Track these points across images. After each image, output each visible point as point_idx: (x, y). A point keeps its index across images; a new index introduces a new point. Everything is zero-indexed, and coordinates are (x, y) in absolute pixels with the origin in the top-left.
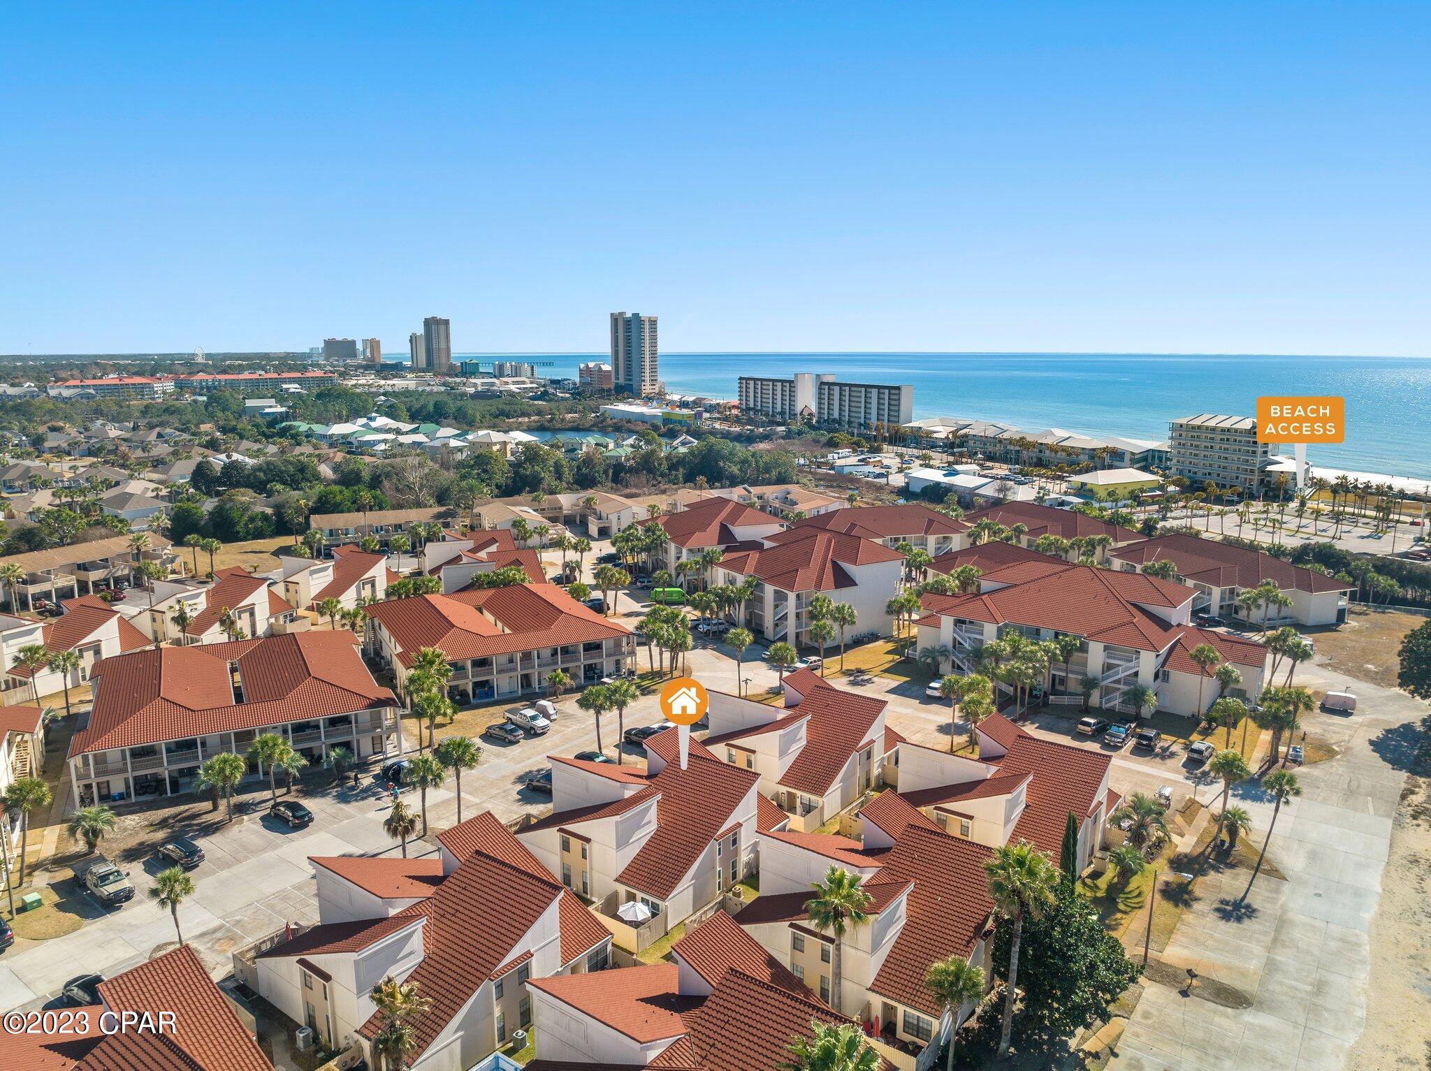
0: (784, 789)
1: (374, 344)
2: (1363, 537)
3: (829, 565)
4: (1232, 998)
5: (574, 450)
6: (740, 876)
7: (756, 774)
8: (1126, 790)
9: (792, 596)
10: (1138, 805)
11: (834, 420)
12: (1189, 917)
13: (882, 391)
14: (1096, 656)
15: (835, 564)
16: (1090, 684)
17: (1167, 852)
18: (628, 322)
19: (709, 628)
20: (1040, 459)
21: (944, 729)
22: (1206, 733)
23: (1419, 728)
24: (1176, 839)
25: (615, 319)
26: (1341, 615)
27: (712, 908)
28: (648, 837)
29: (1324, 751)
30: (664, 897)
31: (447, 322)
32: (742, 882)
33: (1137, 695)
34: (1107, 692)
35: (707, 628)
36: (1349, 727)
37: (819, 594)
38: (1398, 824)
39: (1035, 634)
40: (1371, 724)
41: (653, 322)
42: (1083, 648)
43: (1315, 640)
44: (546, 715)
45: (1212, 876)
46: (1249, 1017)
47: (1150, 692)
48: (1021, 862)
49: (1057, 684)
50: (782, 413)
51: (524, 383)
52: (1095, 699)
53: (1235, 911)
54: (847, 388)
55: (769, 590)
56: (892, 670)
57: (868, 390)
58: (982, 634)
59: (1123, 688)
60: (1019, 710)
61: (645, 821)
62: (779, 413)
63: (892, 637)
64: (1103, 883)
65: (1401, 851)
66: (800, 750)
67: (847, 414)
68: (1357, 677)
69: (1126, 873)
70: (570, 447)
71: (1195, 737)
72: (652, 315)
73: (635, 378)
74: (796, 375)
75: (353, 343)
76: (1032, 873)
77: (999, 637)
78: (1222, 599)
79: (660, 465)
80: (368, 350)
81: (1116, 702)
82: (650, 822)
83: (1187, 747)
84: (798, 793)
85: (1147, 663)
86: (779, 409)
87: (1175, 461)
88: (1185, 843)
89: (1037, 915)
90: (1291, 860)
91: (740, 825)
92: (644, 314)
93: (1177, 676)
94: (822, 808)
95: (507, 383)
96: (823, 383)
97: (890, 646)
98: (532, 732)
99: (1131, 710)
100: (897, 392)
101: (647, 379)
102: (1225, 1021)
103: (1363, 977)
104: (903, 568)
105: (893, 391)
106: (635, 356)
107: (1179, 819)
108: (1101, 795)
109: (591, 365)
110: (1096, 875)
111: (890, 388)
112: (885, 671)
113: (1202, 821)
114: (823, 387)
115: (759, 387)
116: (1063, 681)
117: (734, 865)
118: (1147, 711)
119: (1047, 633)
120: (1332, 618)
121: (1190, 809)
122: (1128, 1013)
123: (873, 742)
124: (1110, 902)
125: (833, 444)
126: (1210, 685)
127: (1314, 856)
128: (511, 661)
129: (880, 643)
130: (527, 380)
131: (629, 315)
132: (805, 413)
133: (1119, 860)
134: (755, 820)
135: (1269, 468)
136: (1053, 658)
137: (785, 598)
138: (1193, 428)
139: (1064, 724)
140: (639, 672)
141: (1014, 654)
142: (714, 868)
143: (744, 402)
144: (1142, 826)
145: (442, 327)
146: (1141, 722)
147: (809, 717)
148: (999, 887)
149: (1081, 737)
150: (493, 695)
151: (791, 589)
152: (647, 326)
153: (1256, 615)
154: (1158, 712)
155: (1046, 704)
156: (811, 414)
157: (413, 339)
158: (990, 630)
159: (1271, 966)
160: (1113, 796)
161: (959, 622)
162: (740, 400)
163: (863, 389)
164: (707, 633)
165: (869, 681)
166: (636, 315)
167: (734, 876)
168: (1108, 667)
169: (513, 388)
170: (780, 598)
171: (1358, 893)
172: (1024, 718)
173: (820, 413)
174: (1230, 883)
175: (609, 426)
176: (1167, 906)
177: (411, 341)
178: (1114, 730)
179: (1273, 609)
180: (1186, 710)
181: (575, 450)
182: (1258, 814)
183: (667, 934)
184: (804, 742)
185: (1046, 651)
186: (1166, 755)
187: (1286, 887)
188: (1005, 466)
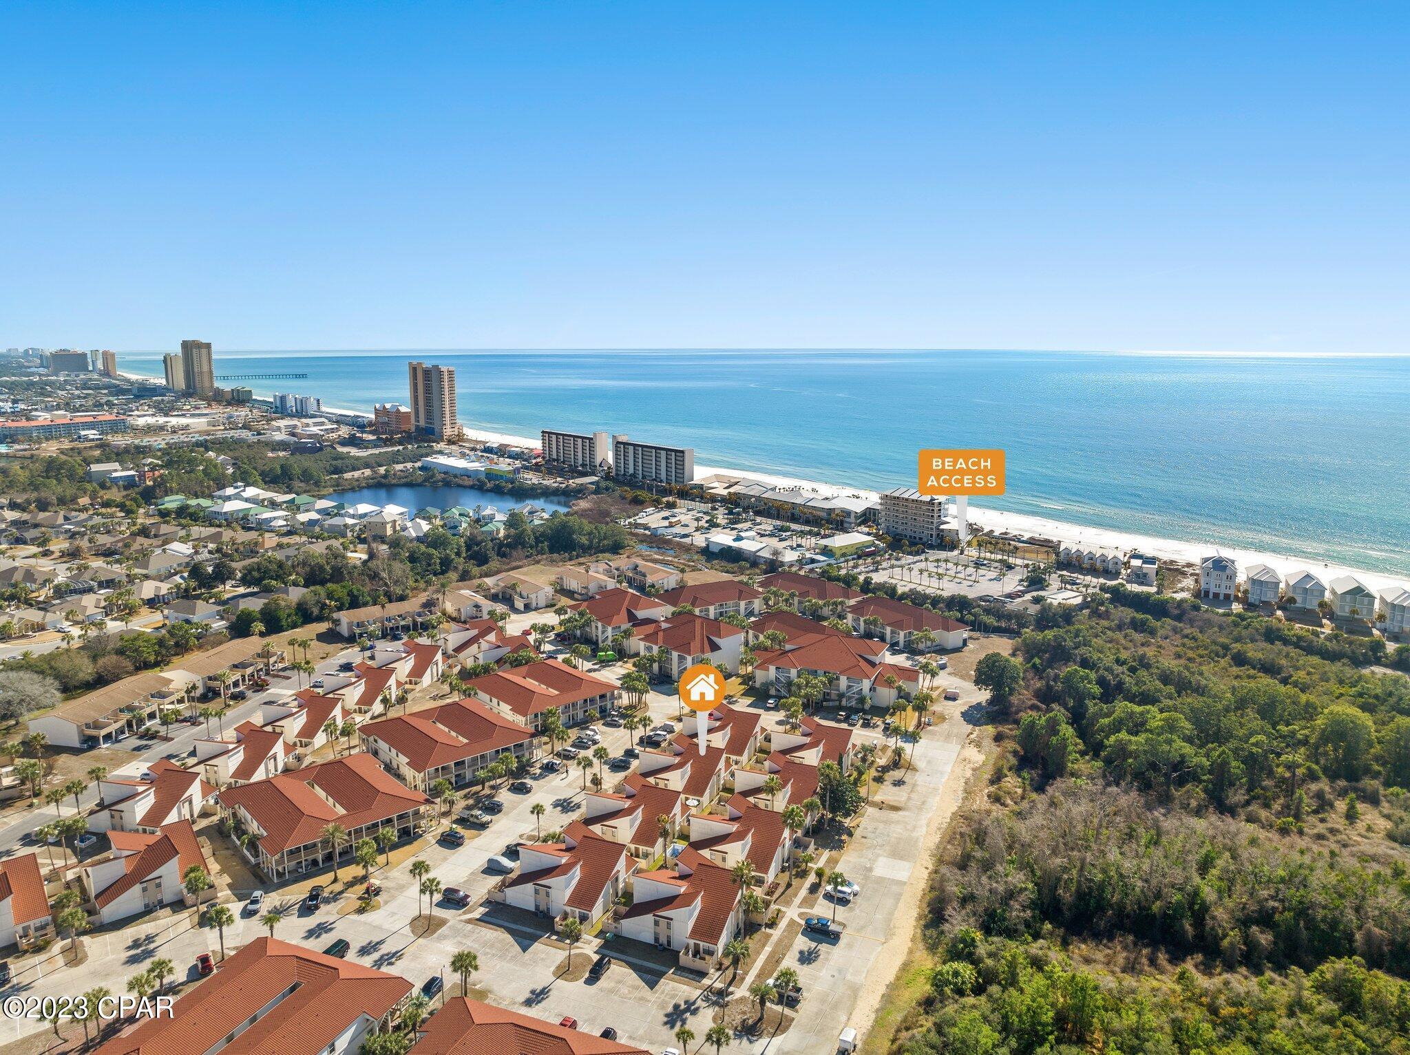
2: (991, 580)
3: (707, 640)
4: (895, 808)
8: (858, 743)
9: (689, 658)
10: (864, 748)
11: (631, 476)
12: (883, 787)
13: (669, 453)
14: (843, 682)
15: (710, 639)
16: (841, 696)
17: (875, 765)
18: (427, 373)
20: (793, 514)
21: (780, 723)
22: (893, 715)
23: (984, 704)
24: (878, 760)
25: (414, 369)
26: (965, 642)
29: (942, 718)
31: (208, 346)
33: (862, 700)
34: (850, 698)
36: (954, 706)
37: (703, 656)
38: (963, 747)
39: (814, 673)
40: (964, 704)
41: (452, 375)
42: (838, 679)
43: (950, 659)
45: (891, 772)
46: (900, 813)
47: (868, 698)
48: (828, 766)
49: (826, 697)
50: (583, 465)
51: (322, 424)
52: (844, 702)
53: (899, 783)
54: (640, 449)
55: (675, 655)
56: (744, 694)
58: (790, 674)
59: (857, 696)
60: (811, 710)
64: (852, 778)
65: (961, 757)
67: (640, 469)
68: (965, 679)
69: (861, 773)
71: (887, 717)
72: (451, 369)
73: (435, 421)
74: (595, 434)
76: (832, 769)
77: (799, 676)
78: (905, 637)
81: (853, 703)
83: (884, 722)
84: (732, 756)
85: (866, 685)
86: (581, 461)
87: (883, 519)
88: (882, 761)
89: (835, 783)
90: (921, 764)
92: (443, 366)
93: (879, 689)
94: (742, 761)
95: (307, 425)
96: (618, 443)
97: (739, 680)
99: (860, 706)
100: (682, 454)
101: (447, 421)
102: (894, 815)
103: (938, 798)
105: (678, 454)
106: (436, 403)
107: (880, 753)
108: (850, 746)
109: (388, 406)
110: (850, 776)
111: (676, 451)
112: (742, 695)
113: (889, 753)
114: (620, 447)
115: (561, 440)
116: (828, 694)
118: (867, 706)
119: (820, 672)
120: (961, 644)
121: (884, 748)
122: (862, 816)
124: (856, 782)
125: (638, 503)
126: (894, 693)
127: (929, 762)
129: (734, 678)
130: (325, 420)
131: (428, 366)
132: (604, 465)
133: (857, 769)
135: (942, 527)
136: (824, 684)
137: (685, 659)
138: (895, 498)
139: (831, 716)
140: (623, 707)
141: (807, 686)
144: (865, 755)
145: (204, 351)
146: (865, 712)
147: (731, 725)
148: (822, 774)
149: (839, 721)
151: (689, 654)
152: (446, 378)
153: (921, 646)
154: (872, 706)
155: (822, 706)
156: (609, 467)
157: (167, 360)
158: (794, 672)
159: (909, 798)
160: (854, 746)
161: (778, 667)
163: (653, 450)
165: (736, 701)
166: (436, 366)
168: (849, 687)
169: (316, 430)
171: (942, 773)
172: (813, 714)
173: (617, 467)
174: (897, 774)
175: (439, 481)
176: (875, 784)
177: (164, 360)
178: (853, 717)
179: (929, 643)
180: (884, 704)
182: (908, 747)
185: (821, 682)
186: (875, 726)
187: (918, 774)
188: (769, 521)
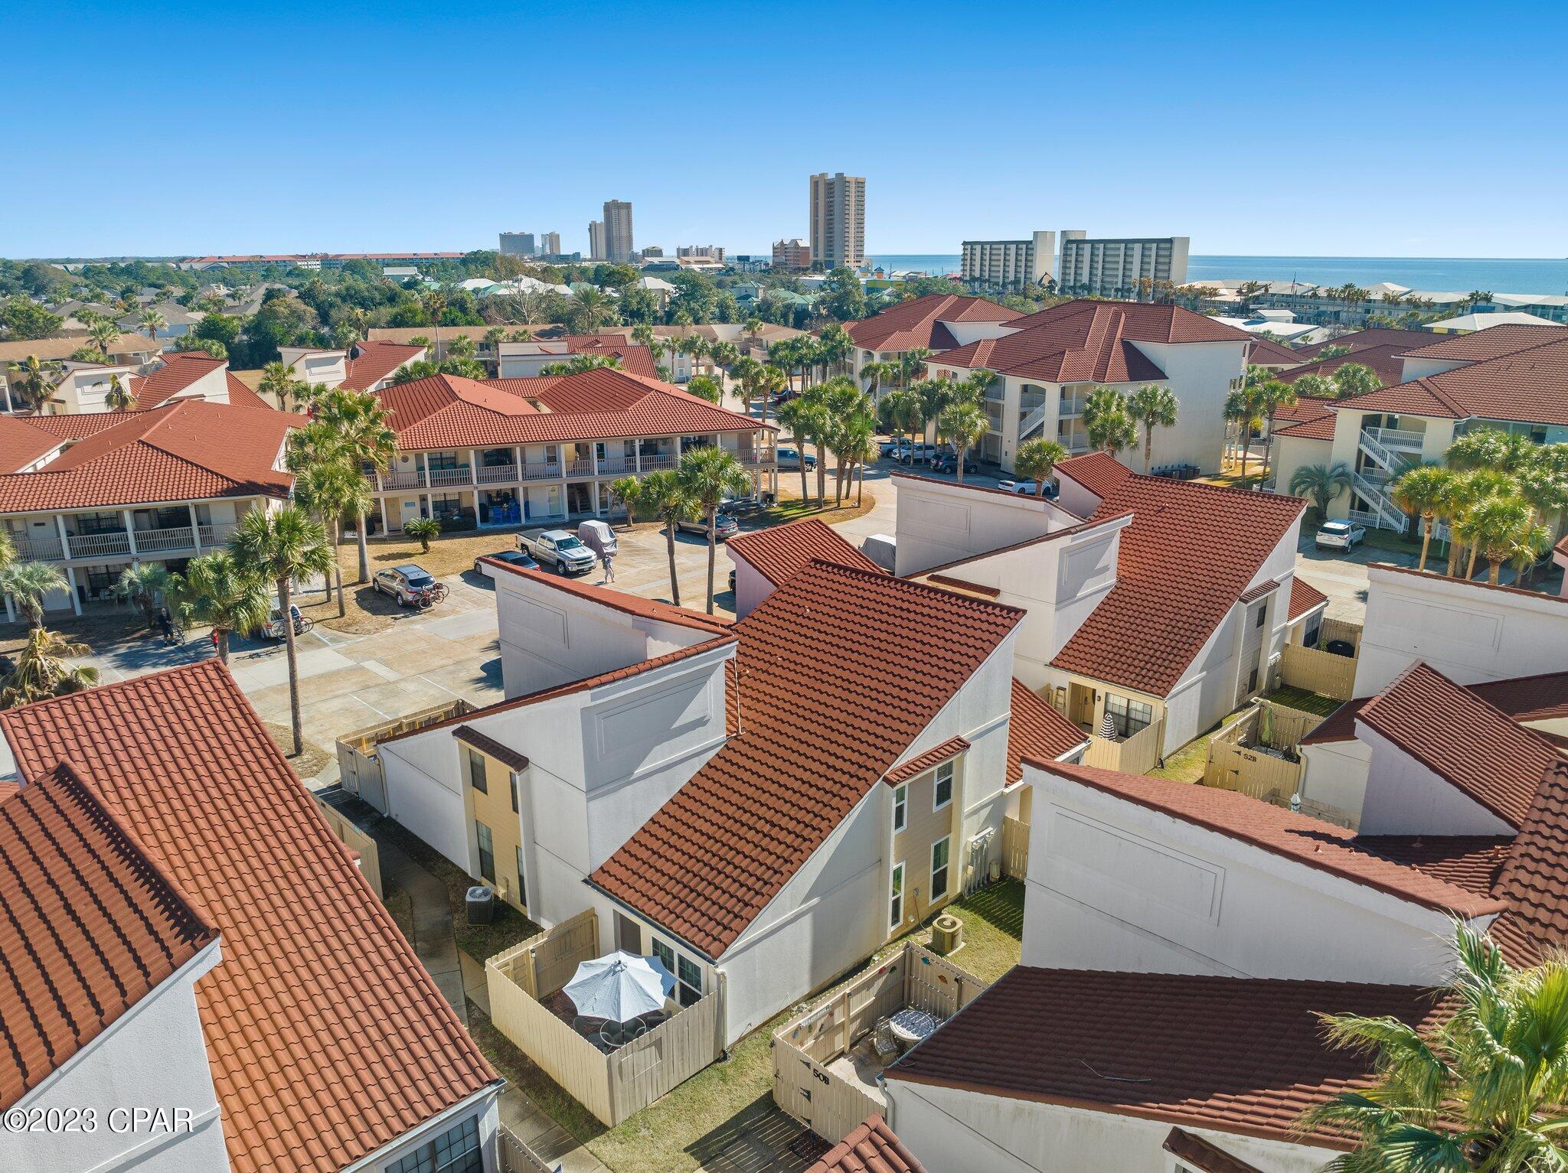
0: (1064, 679)
1: (553, 239)
3: (1117, 346)
5: (747, 297)
6: (957, 884)
7: (1010, 609)
9: (1052, 391)
11: (1083, 287)
13: (1147, 246)
15: (1128, 347)
18: (830, 185)
19: (910, 453)
25: (815, 183)
27: (868, 985)
28: (699, 764)
30: (714, 947)
31: (628, 206)
32: (960, 901)
35: (905, 453)
37: (1102, 387)
41: (860, 184)
44: (593, 542)
50: (1016, 282)
51: (708, 262)
54: (1101, 246)
55: (1013, 385)
57: (1130, 246)
58: (1419, 445)
61: (689, 715)
62: (1012, 283)
63: (1219, 475)
66: (1101, 597)
67: (1099, 279)
70: (744, 293)
72: (860, 176)
73: (837, 253)
74: (1036, 234)
75: (531, 237)
79: (857, 311)
80: (548, 246)
82: (701, 722)
84: (1101, 688)
86: (1012, 277)
91: (965, 746)
92: (849, 175)
94: (1162, 725)
96: (1069, 242)
98: (561, 570)
100: (1168, 245)
101: (852, 254)
104: (1245, 360)
105: (1162, 245)
106: (837, 226)
109: (787, 240)
111: (1158, 241)
114: (1070, 246)
115: (988, 252)
117: (940, 854)
123: (1272, 585)
128: (552, 459)
130: (711, 260)
131: (831, 176)
132: (1045, 282)
134: (1003, 735)
137: (1041, 397)
140: (779, 499)
142: (881, 861)
143: (968, 273)
145: (623, 212)
147: (1128, 520)
150: (518, 518)
151: (1052, 377)
152: (853, 188)
156: (1052, 281)
157: (593, 228)
158: (1439, 432)
161: (1370, 423)
162: (964, 270)
163: (1123, 246)
164: (905, 461)
166: (840, 176)
167: (940, 884)
169: (696, 267)
170: (1032, 398)
173: (1063, 280)
177: (590, 230)
181: (750, 296)
183: (722, 1057)
184: (1110, 580)
